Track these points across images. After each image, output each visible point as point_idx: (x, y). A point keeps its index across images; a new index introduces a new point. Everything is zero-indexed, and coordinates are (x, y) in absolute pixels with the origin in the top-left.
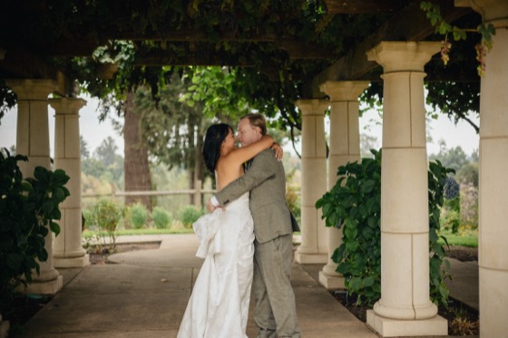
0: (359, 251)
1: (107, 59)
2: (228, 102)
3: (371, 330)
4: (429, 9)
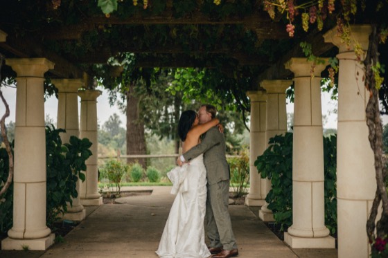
0: (281, 194)
1: (116, 63)
2: (199, 92)
3: (286, 245)
4: (305, 47)
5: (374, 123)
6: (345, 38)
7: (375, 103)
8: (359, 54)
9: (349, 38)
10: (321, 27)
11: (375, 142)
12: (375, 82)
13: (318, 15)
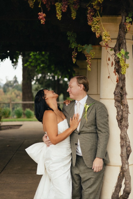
4: (70, 35)
5: (121, 104)
6: (95, 27)
7: (123, 87)
8: (106, 41)
9: (98, 26)
10: (74, 15)
11: (121, 122)
12: (121, 67)
13: (71, 5)
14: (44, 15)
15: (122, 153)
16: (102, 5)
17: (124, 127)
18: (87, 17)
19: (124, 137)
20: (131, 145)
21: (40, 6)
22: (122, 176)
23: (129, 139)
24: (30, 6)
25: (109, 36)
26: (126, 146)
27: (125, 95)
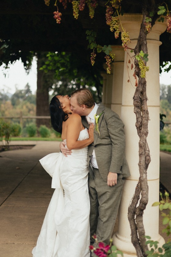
4: (90, 35)
5: (141, 110)
6: (114, 26)
7: (143, 91)
8: (125, 42)
9: (117, 26)
10: (92, 14)
11: (141, 129)
12: (140, 70)
13: (89, 3)
14: (60, 14)
15: (140, 162)
16: (120, 4)
17: (143, 135)
18: (106, 16)
19: (142, 145)
20: (150, 154)
21: (55, 5)
22: (140, 187)
23: (149, 147)
24: (46, 4)
25: (128, 37)
26: (144, 155)
27: (146, 100)
